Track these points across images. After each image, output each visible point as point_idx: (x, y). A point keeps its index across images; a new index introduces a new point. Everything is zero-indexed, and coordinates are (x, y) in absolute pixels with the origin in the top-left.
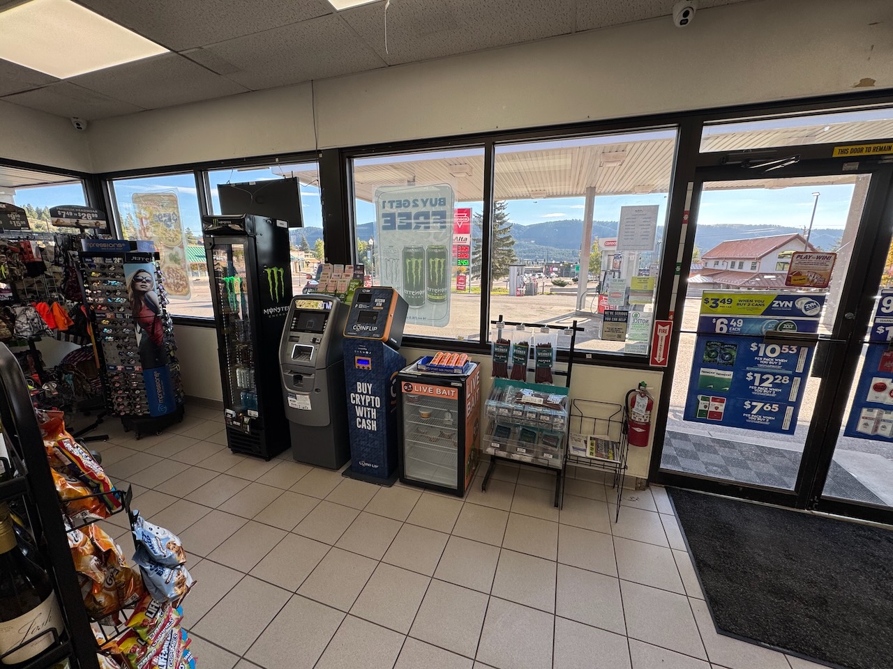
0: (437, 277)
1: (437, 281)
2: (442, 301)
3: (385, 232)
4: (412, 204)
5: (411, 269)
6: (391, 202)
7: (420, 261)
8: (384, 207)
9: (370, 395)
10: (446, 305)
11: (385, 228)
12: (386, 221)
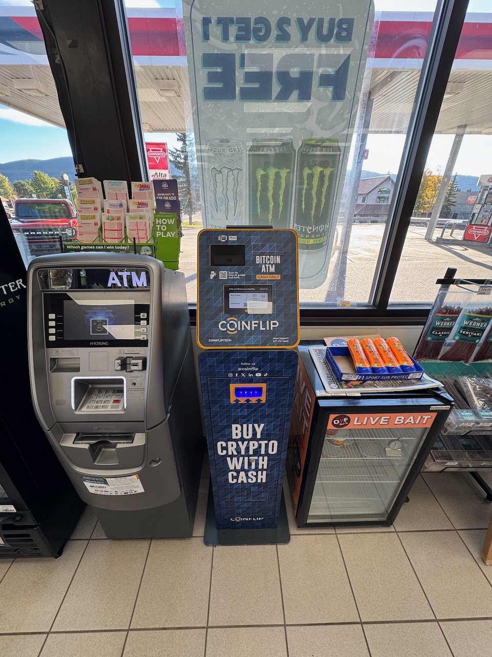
0: (314, 205)
1: (313, 213)
2: (319, 246)
3: (211, 104)
4: (274, 33)
5: (265, 188)
6: (225, 23)
7: (284, 173)
8: (206, 37)
9: (258, 440)
10: (323, 253)
11: (210, 94)
12: (212, 77)
